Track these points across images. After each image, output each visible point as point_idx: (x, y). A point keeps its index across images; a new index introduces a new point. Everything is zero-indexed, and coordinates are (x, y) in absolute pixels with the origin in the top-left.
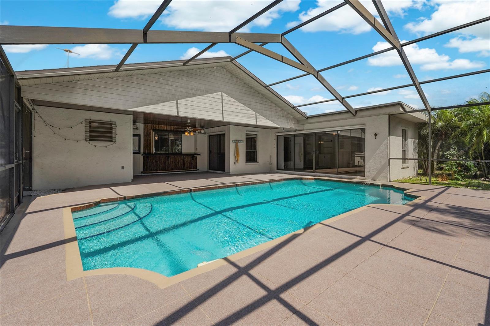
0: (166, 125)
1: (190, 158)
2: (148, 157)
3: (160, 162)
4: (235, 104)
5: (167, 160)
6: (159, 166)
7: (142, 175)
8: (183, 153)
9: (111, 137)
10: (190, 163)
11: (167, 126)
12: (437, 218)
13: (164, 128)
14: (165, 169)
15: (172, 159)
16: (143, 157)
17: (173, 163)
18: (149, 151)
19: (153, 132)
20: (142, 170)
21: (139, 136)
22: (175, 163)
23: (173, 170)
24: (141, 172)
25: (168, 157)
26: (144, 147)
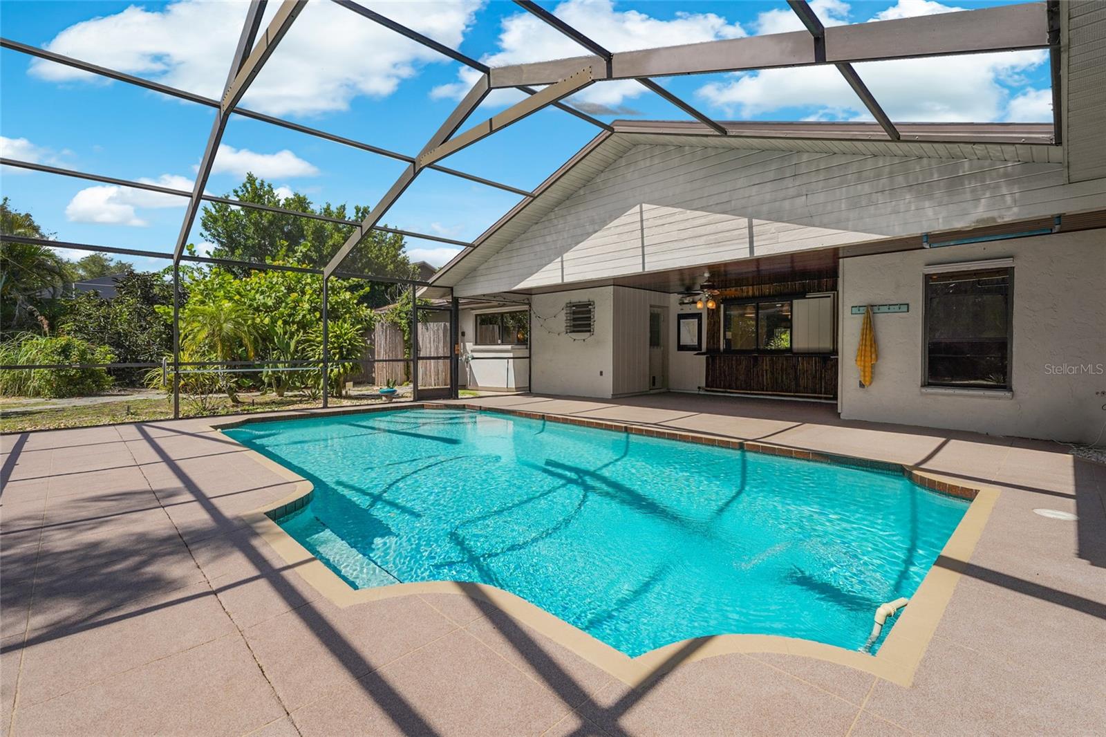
0: (753, 285)
1: (815, 364)
2: (714, 359)
3: (737, 370)
4: (678, 219)
5: (753, 367)
6: (737, 379)
7: (699, 394)
8: (795, 351)
9: (589, 325)
10: (815, 377)
11: (755, 287)
12: (135, 521)
13: (748, 292)
14: (748, 386)
15: (766, 364)
16: (707, 357)
17: (768, 372)
18: (716, 346)
19: (722, 306)
20: (703, 384)
21: (698, 316)
22: (773, 374)
23: (767, 391)
24: (699, 388)
25: (756, 359)
26: (707, 338)
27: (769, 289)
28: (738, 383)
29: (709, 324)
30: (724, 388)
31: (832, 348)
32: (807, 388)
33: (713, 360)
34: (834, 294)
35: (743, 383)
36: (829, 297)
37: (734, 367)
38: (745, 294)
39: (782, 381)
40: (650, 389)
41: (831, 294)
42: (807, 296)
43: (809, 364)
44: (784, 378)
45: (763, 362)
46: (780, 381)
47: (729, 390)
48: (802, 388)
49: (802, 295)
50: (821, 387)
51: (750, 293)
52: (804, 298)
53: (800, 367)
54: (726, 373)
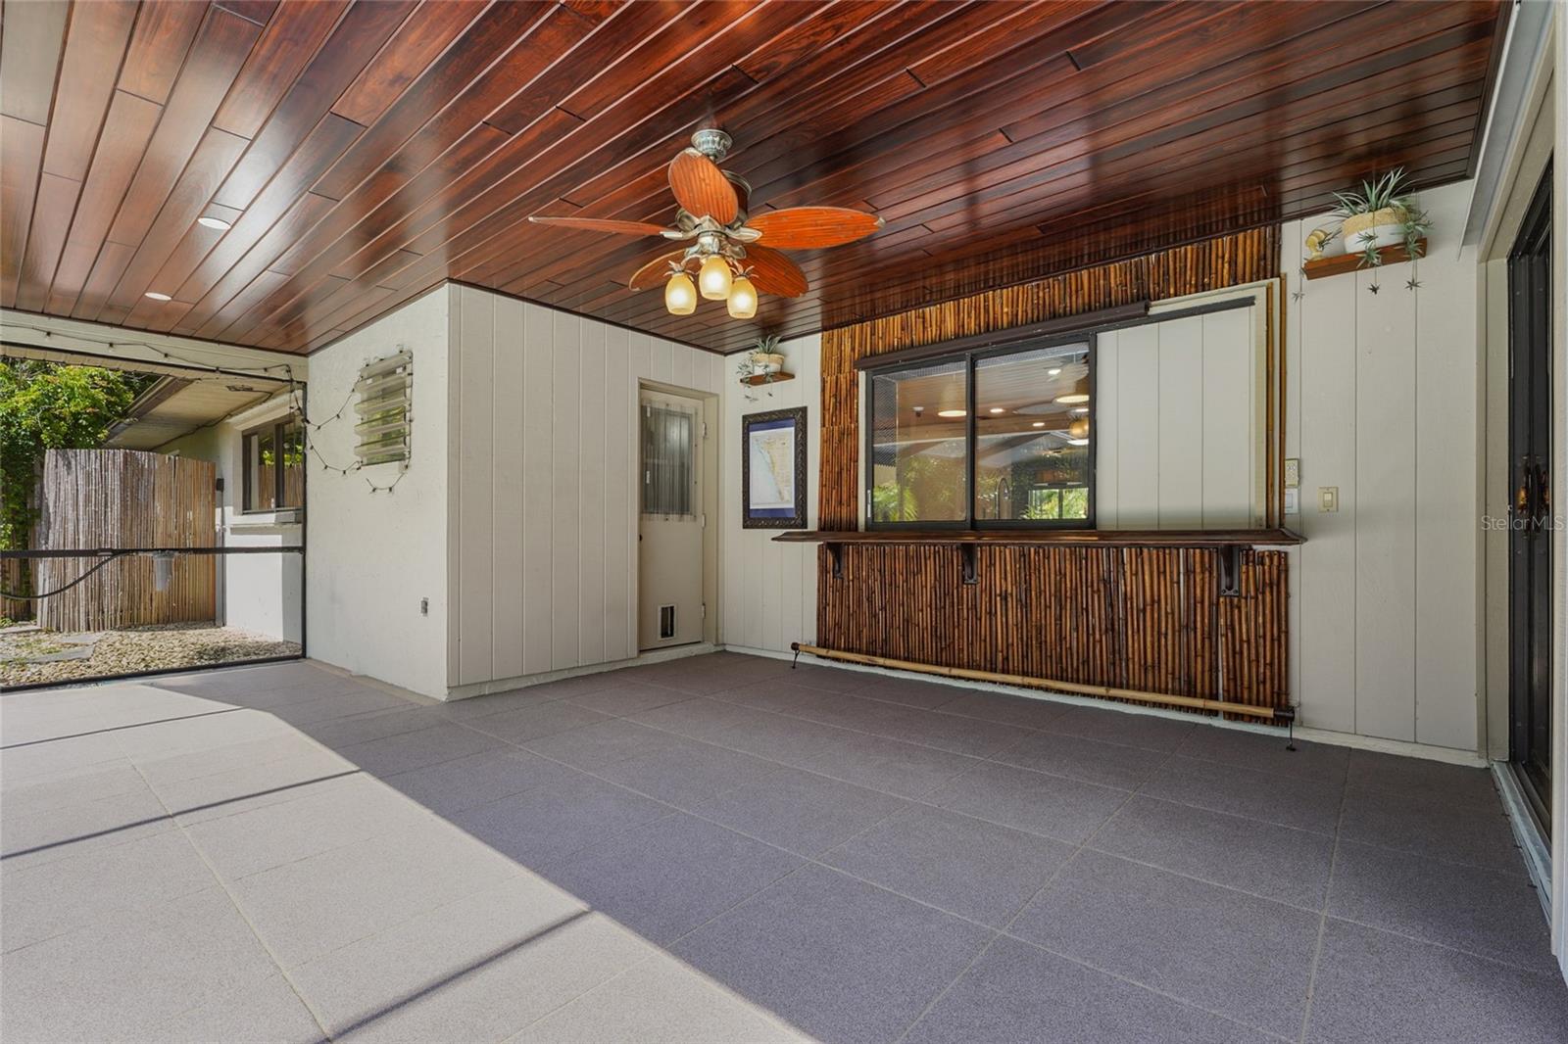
1: (1190, 574)
2: (836, 549)
3: (910, 592)
5: (961, 584)
6: (908, 622)
7: (796, 667)
8: (1106, 524)
10: (1187, 627)
13: (942, 322)
14: (943, 650)
16: (821, 548)
17: (1011, 601)
18: (845, 513)
19: (862, 375)
20: (810, 635)
21: (796, 417)
22: (1025, 605)
23: (1005, 671)
24: (795, 646)
25: (968, 551)
26: (822, 486)
27: (1014, 303)
28: (914, 639)
29: (826, 441)
30: (867, 653)
31: (1261, 510)
32: (1156, 666)
33: (838, 558)
34: (1269, 290)
35: (927, 636)
36: (1249, 302)
37: (900, 579)
38: (932, 333)
39: (1061, 638)
40: (641, 651)
41: (1257, 290)
42: (1153, 311)
43: (1162, 573)
44: (1068, 624)
45: (992, 564)
46: (1051, 636)
47: (881, 661)
48: (1135, 667)
49: (1133, 308)
50: (1214, 669)
51: (950, 326)
52: (1145, 318)
53: (1127, 584)
54: (878, 603)
